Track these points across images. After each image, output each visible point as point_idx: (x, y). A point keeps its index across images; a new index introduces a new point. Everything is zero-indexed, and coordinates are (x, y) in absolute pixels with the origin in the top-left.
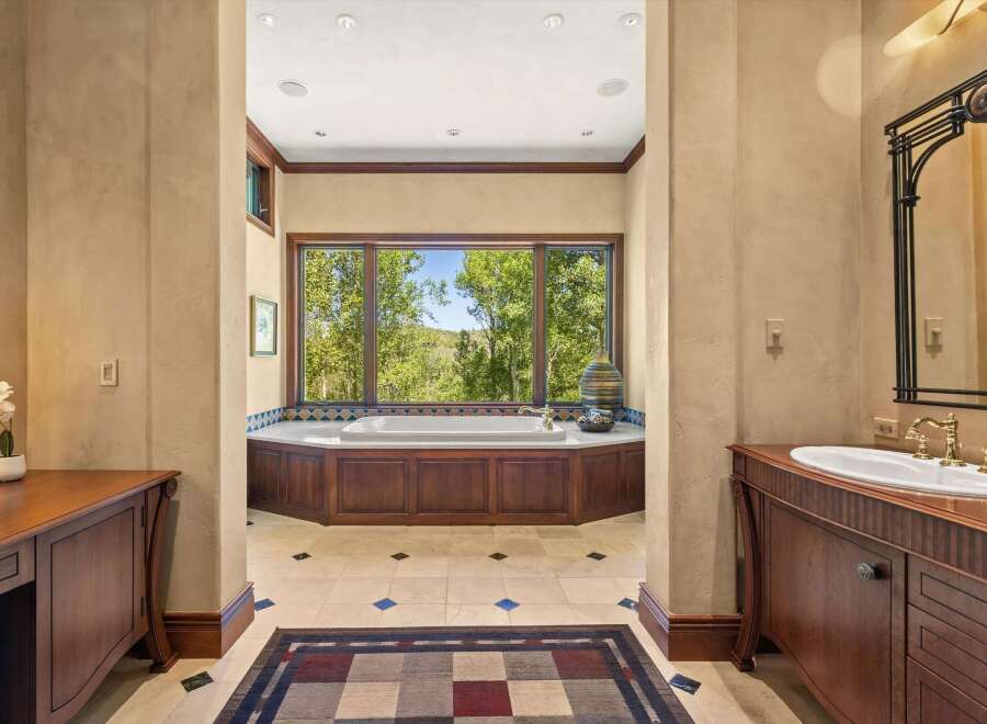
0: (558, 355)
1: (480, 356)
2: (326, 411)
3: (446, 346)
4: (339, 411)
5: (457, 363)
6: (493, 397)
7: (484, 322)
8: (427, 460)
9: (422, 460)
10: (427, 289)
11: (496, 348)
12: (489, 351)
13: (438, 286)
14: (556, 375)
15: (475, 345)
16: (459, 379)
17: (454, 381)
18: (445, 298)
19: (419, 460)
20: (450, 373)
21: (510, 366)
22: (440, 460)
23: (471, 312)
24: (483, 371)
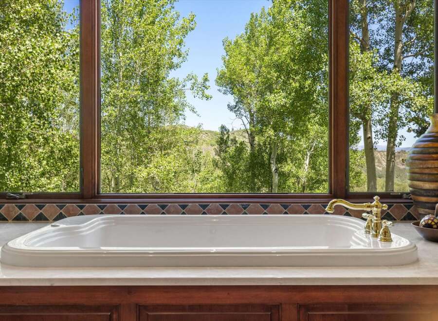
0: (315, 149)
1: (240, 150)
2: (20, 208)
3: (207, 144)
4: (41, 207)
5: (217, 157)
6: (252, 189)
7: (244, 118)
8: (156, 307)
9: (146, 307)
10: (189, 84)
11: (256, 142)
12: (249, 145)
13: (200, 80)
14: (313, 168)
15: (234, 141)
16: (219, 172)
17: (215, 175)
18: (207, 92)
19: (140, 308)
20: (211, 167)
21: (269, 160)
22: (182, 308)
23: (231, 108)
24: (242, 165)
